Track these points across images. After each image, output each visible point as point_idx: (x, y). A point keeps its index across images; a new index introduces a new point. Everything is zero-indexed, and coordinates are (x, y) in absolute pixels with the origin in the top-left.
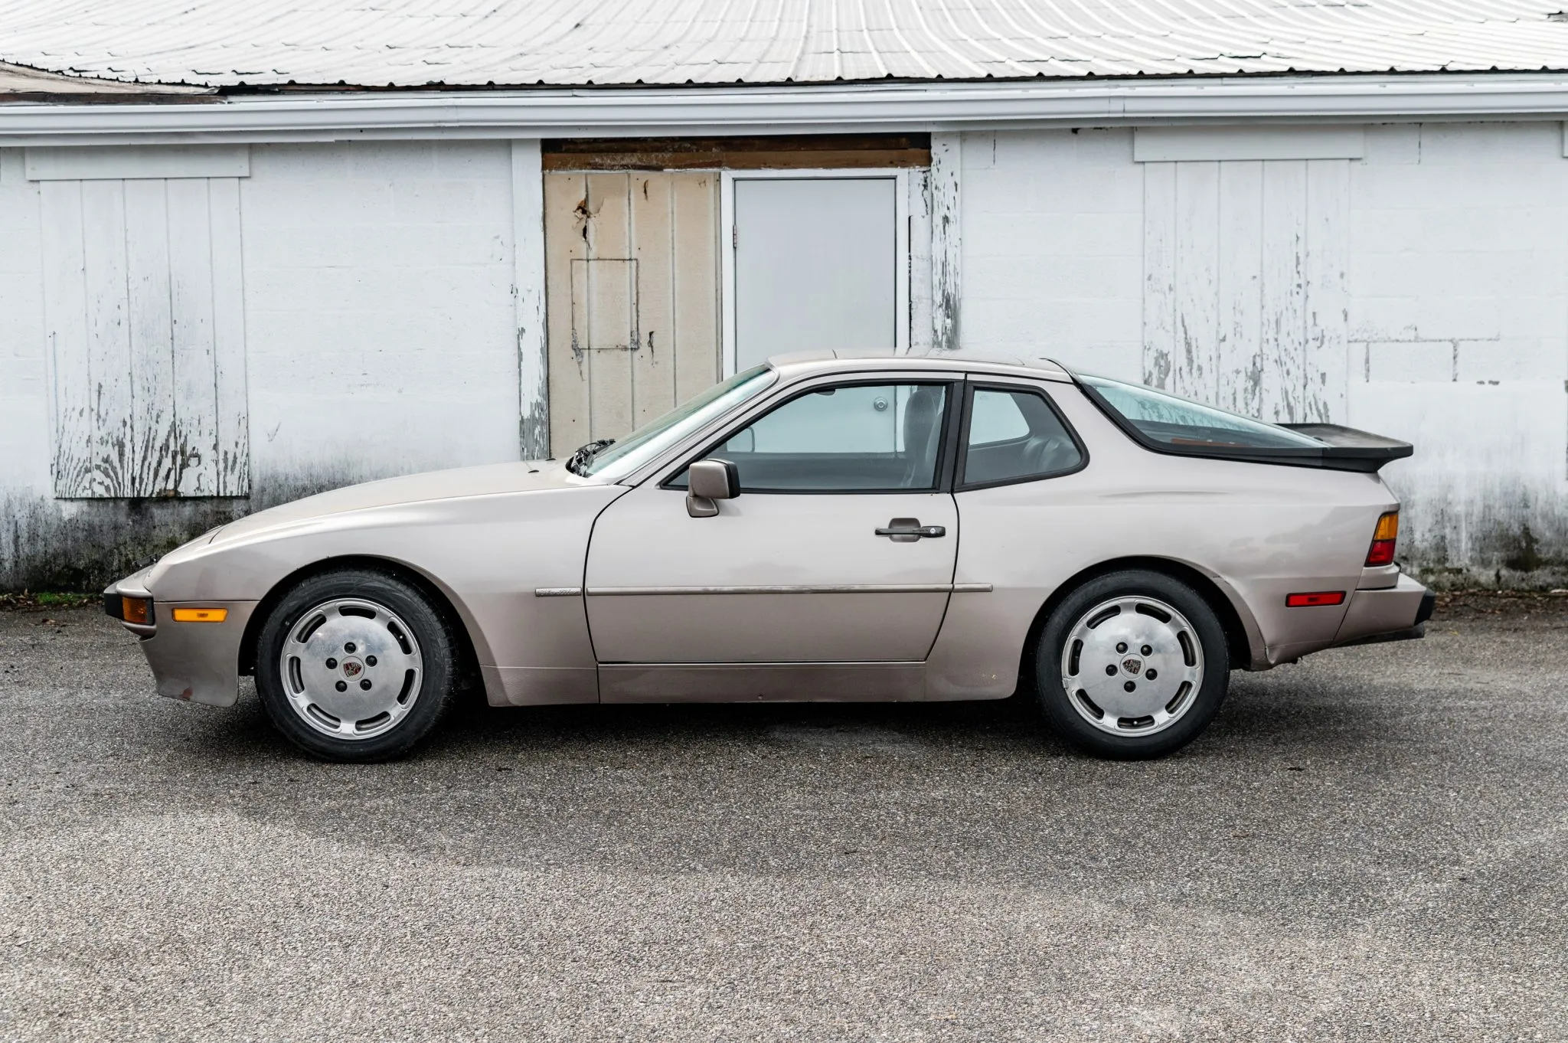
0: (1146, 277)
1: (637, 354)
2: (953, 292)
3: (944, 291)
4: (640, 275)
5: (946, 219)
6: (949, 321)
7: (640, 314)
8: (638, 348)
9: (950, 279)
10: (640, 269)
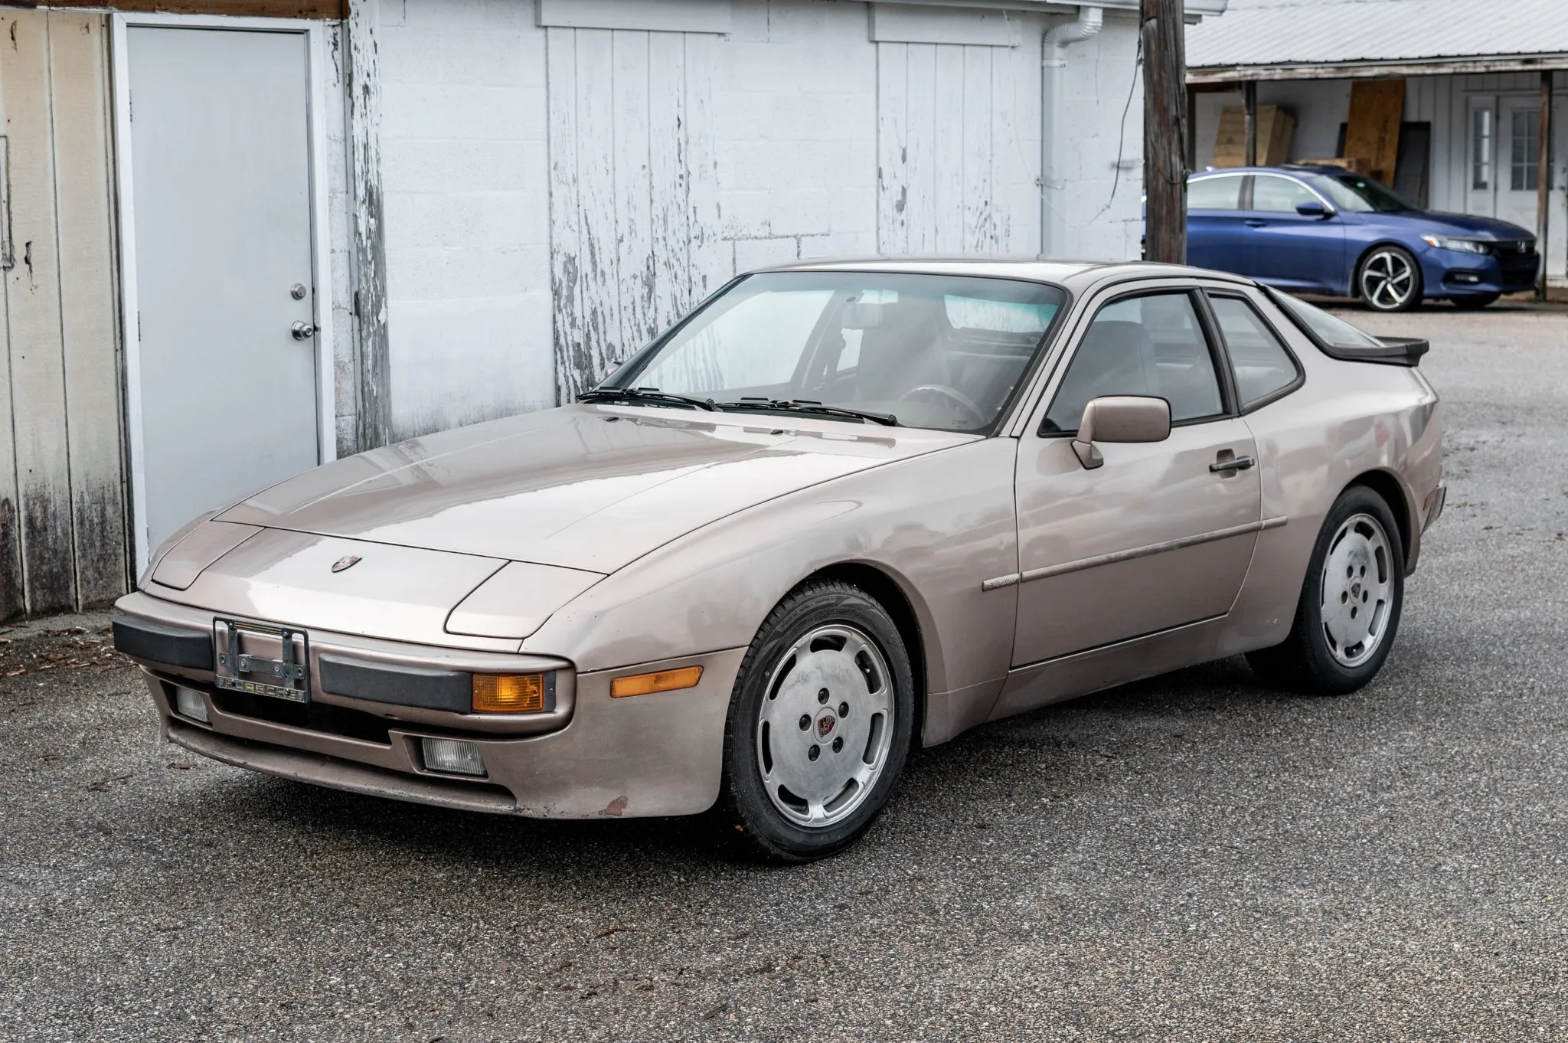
0: (552, 166)
1: (11, 275)
2: (376, 183)
3: (366, 182)
4: (11, 160)
5: (366, 89)
6: (372, 221)
7: (13, 216)
8: (13, 266)
9: (373, 167)
10: (11, 149)
